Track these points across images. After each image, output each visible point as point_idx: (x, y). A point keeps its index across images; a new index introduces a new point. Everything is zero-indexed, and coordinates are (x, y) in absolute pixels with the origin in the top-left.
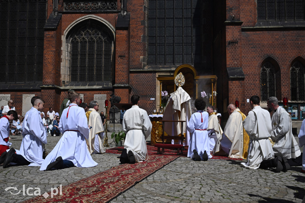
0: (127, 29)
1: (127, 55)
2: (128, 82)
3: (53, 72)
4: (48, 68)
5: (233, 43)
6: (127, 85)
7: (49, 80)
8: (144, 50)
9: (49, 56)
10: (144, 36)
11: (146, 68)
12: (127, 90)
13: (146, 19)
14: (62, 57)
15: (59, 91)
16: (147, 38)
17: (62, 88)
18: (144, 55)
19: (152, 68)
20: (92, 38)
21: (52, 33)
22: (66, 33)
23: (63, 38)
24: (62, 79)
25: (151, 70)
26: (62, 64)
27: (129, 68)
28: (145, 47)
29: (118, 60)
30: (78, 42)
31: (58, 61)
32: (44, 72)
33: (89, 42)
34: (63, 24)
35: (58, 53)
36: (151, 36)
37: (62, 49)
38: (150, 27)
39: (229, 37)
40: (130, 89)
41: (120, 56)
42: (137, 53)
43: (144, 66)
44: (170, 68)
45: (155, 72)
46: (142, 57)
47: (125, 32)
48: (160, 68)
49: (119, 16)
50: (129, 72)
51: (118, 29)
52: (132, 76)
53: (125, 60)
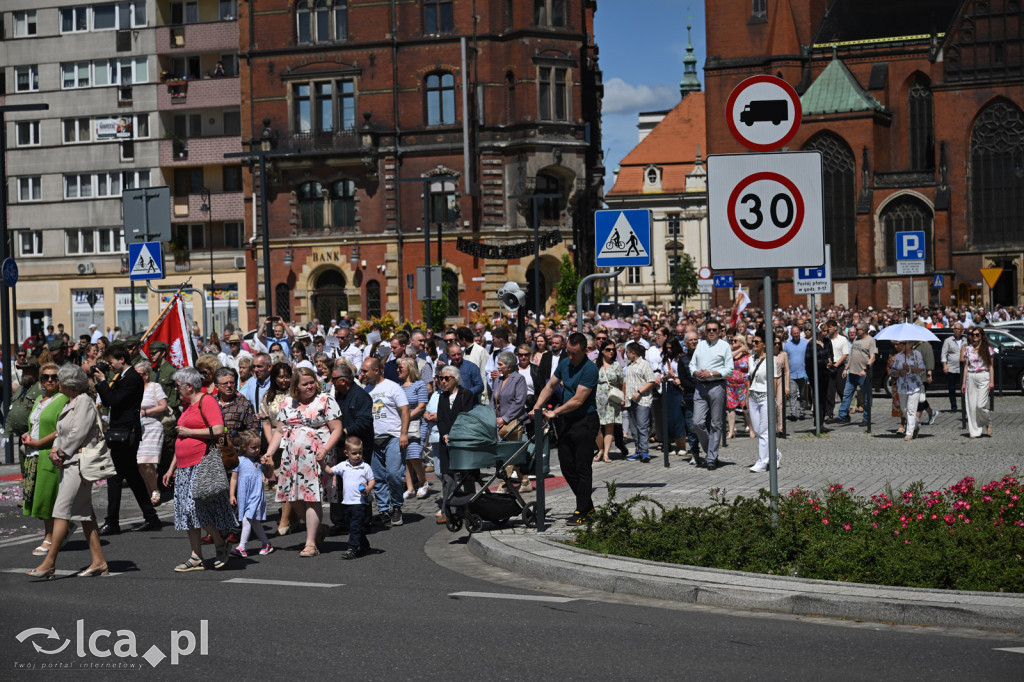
0: (947, 209)
1: (947, 239)
2: (951, 268)
3: (869, 259)
4: (863, 255)
6: (948, 272)
7: (864, 269)
8: (969, 228)
9: (862, 242)
10: (968, 213)
11: (972, 250)
12: (949, 277)
13: (970, 190)
14: (876, 239)
15: (874, 279)
16: (972, 214)
17: (878, 275)
18: (969, 234)
19: (978, 248)
20: (908, 215)
21: (865, 217)
22: (878, 211)
23: (876, 218)
24: (877, 264)
25: (977, 251)
26: (876, 248)
27: (951, 249)
28: (970, 224)
29: (939, 244)
30: (892, 220)
31: (872, 244)
32: (859, 260)
33: (906, 219)
34: (875, 202)
35: (872, 235)
36: (977, 211)
37: (875, 230)
38: (976, 200)
40: (952, 276)
41: (941, 240)
42: (960, 232)
43: (969, 246)
44: (999, 247)
45: (981, 254)
46: (966, 237)
47: (944, 213)
48: (986, 248)
49: (939, 190)
50: (952, 255)
51: (936, 210)
52: (955, 259)
53: (946, 245)
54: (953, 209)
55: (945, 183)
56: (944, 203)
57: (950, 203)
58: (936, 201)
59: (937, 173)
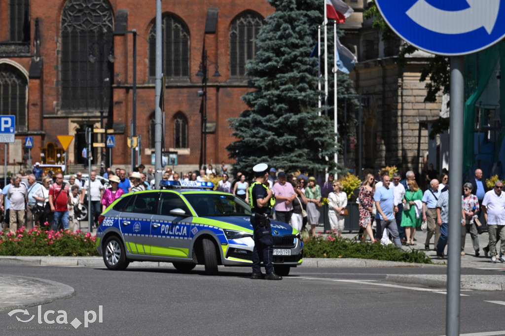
0: (40, 77)
1: (39, 104)
2: (42, 129)
5: (119, 103)
6: (39, 132)
8: (58, 95)
10: (57, 82)
11: (60, 114)
12: (40, 137)
13: (60, 62)
16: (61, 83)
18: (58, 100)
19: (65, 113)
20: (6, 82)
25: (64, 115)
27: (42, 112)
28: (59, 92)
29: (32, 108)
33: (3, 85)
36: (65, 80)
38: (65, 71)
39: (116, 99)
40: (43, 136)
41: (34, 105)
42: (51, 98)
43: (58, 111)
44: (83, 113)
45: (68, 118)
46: (55, 102)
47: (37, 81)
48: (72, 113)
49: (33, 61)
50: (43, 118)
51: (30, 78)
52: (46, 122)
53: (38, 109)
54: (45, 78)
55: (38, 54)
56: (37, 72)
57: (42, 72)
58: (30, 70)
59: (31, 46)
